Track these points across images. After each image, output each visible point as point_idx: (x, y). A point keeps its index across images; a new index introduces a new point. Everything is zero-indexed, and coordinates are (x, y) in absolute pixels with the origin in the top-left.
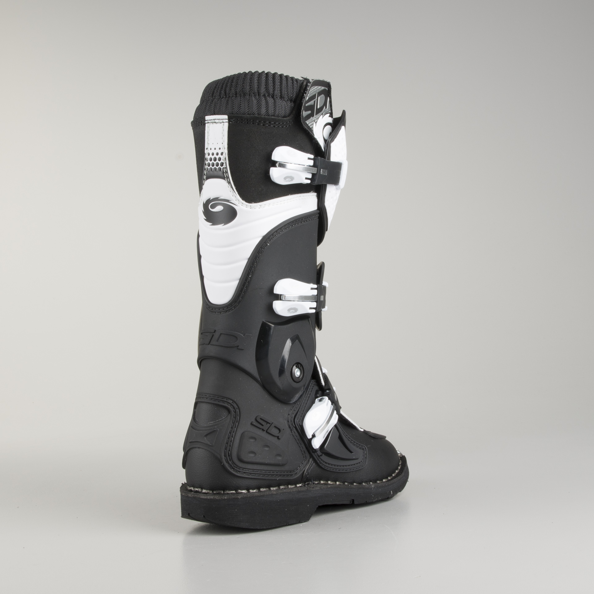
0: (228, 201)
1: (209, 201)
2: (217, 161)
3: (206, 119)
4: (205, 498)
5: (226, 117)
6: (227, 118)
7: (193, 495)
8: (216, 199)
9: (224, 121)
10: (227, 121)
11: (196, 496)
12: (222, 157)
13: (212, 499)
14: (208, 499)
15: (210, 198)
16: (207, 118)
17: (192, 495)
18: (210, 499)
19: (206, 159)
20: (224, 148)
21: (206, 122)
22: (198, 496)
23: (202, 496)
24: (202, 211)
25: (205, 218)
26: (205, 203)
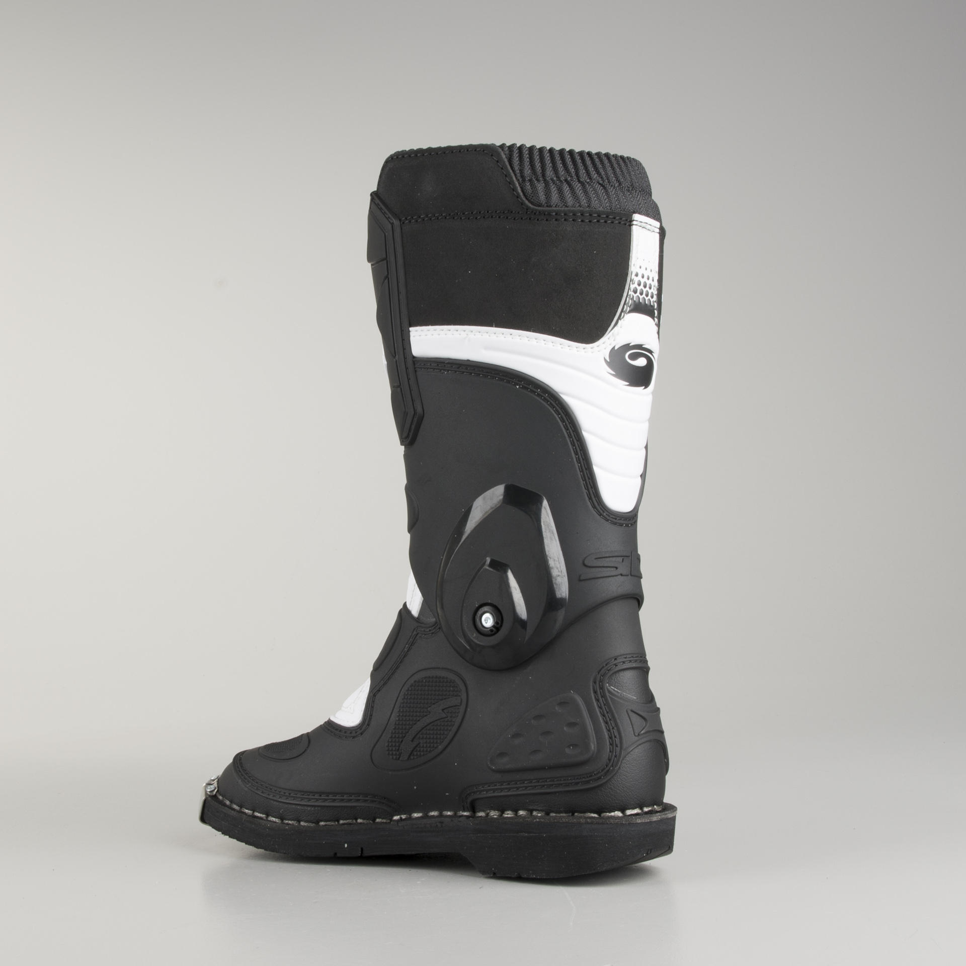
0: (651, 352)
1: (627, 347)
2: (647, 288)
3: (634, 218)
5: (655, 223)
6: (659, 227)
8: (639, 347)
9: (654, 229)
10: (658, 231)
11: (663, 816)
15: (630, 344)
16: (636, 217)
19: (632, 281)
20: (656, 272)
21: (634, 223)
24: (605, 359)
25: (614, 373)
26: (616, 348)
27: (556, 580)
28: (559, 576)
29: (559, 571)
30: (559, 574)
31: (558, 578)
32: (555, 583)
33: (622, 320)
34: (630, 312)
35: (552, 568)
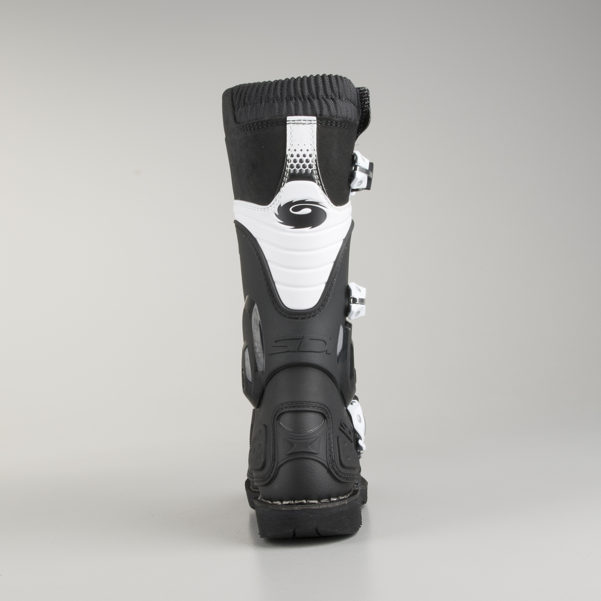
0: (317, 203)
1: (290, 204)
2: (304, 163)
3: (287, 120)
4: (317, 508)
5: (314, 118)
6: (316, 120)
7: (301, 508)
9: (313, 122)
10: (316, 122)
11: (306, 507)
12: (310, 159)
13: (325, 508)
14: (321, 509)
15: (292, 201)
16: (289, 118)
17: (299, 508)
18: (322, 508)
19: (288, 161)
20: (314, 150)
21: (287, 122)
22: (308, 507)
23: (314, 507)
24: (276, 214)
25: (282, 222)
26: (282, 206)
27: (258, 355)
28: (260, 352)
29: (260, 349)
30: (260, 351)
31: (259, 353)
32: (257, 357)
33: (283, 187)
34: (288, 181)
35: (256, 347)
